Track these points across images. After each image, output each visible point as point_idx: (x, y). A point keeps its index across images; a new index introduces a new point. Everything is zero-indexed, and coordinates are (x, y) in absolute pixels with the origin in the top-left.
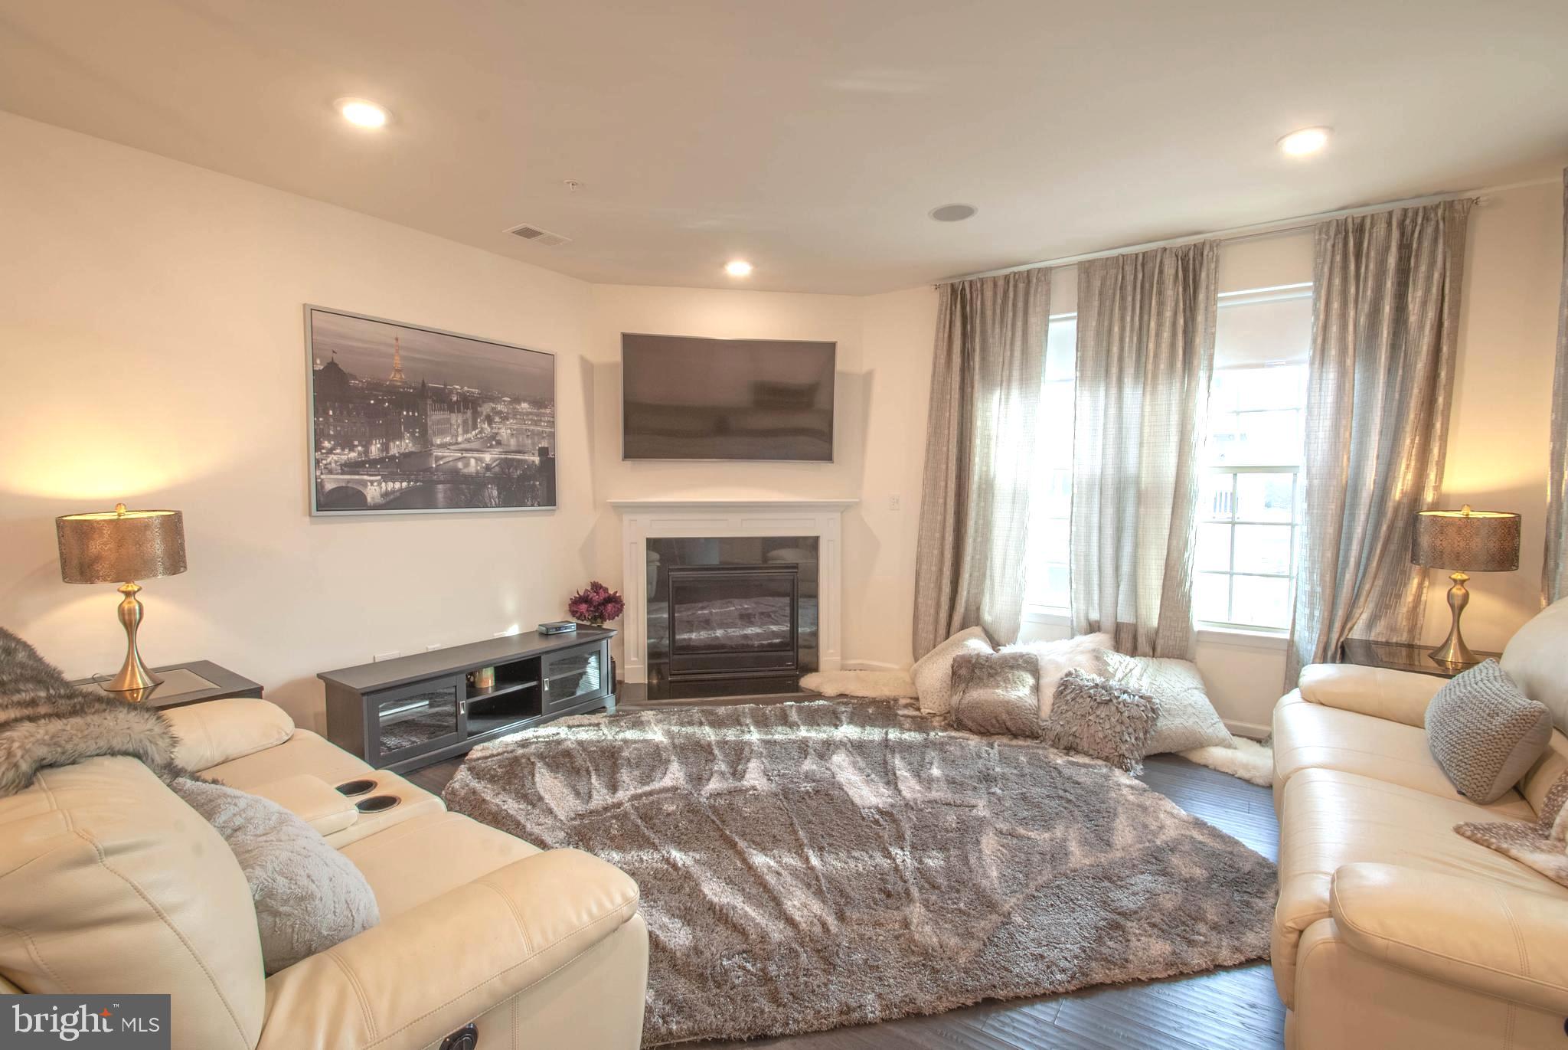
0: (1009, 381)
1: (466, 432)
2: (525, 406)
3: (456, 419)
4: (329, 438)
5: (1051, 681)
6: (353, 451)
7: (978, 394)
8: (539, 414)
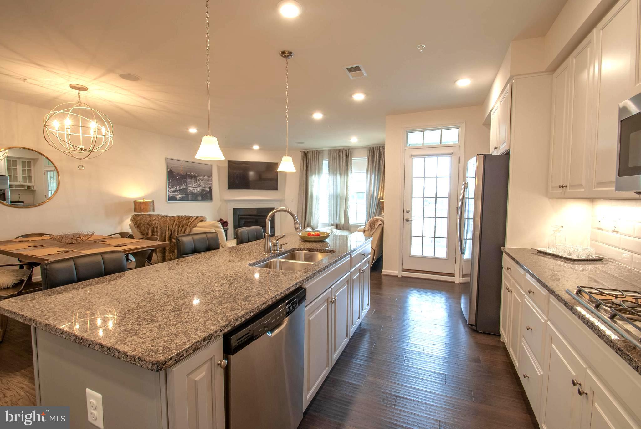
0: (316, 173)
1: (194, 183)
2: (206, 177)
3: (193, 181)
4: (170, 185)
6: (174, 188)
7: (309, 176)
8: (209, 179)
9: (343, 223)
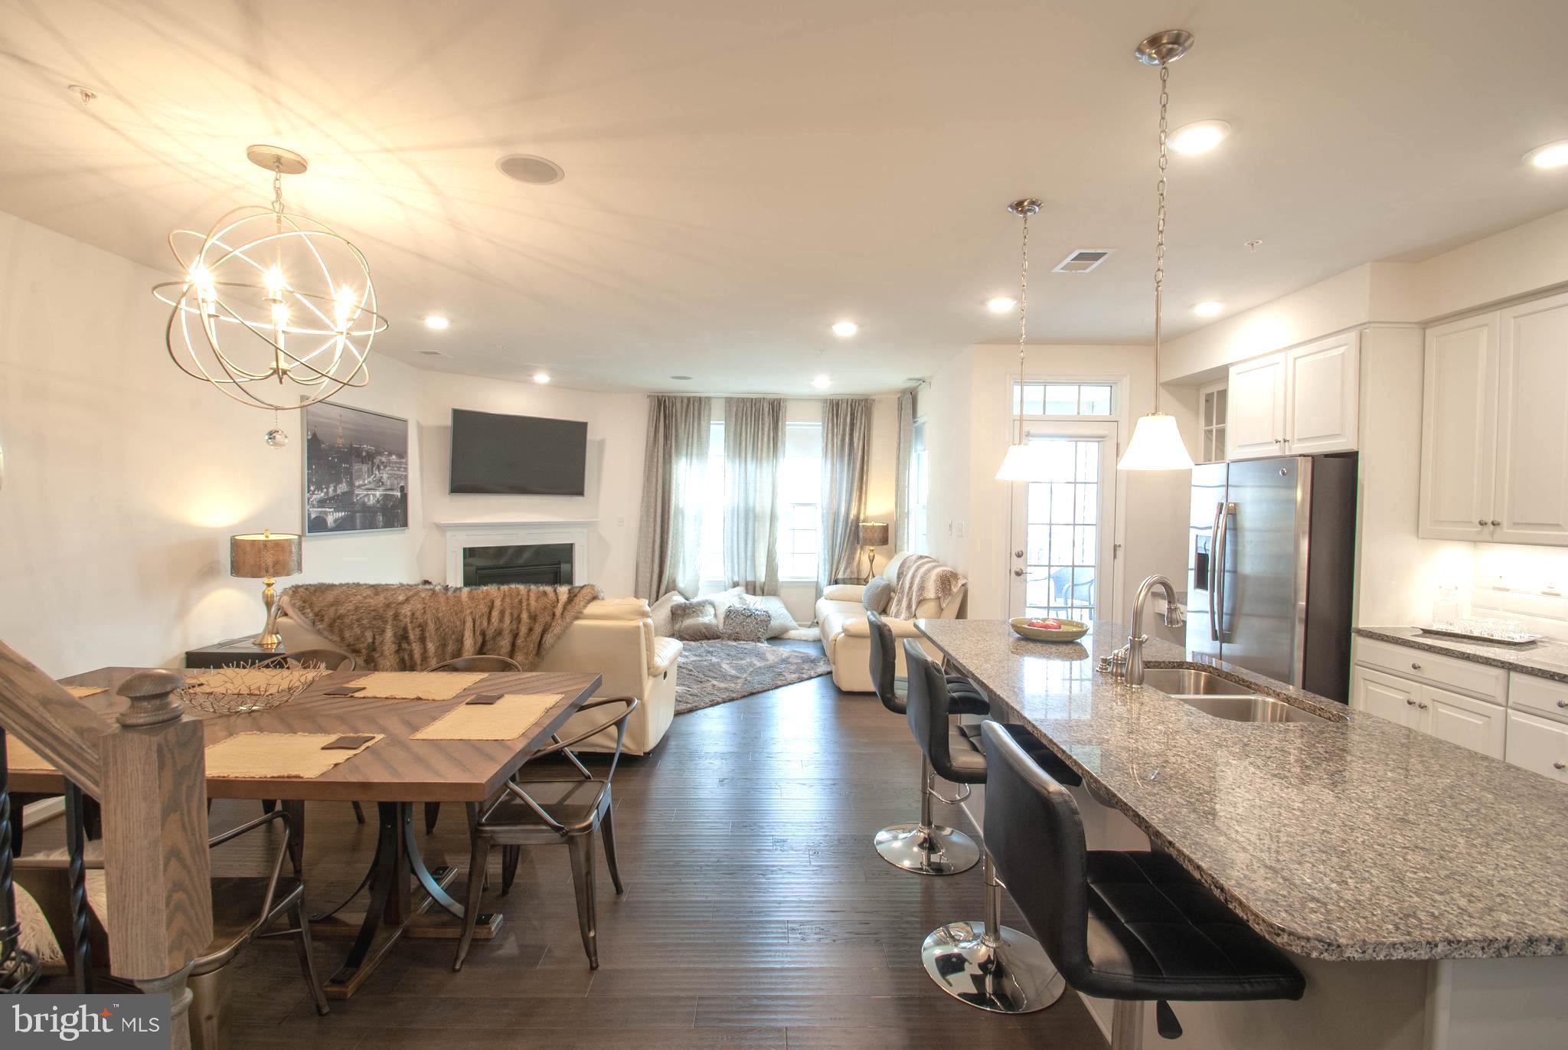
0: (691, 454)
4: (313, 484)
5: (722, 611)
6: (322, 492)
7: (674, 461)
8: (400, 463)
9: (763, 579)
